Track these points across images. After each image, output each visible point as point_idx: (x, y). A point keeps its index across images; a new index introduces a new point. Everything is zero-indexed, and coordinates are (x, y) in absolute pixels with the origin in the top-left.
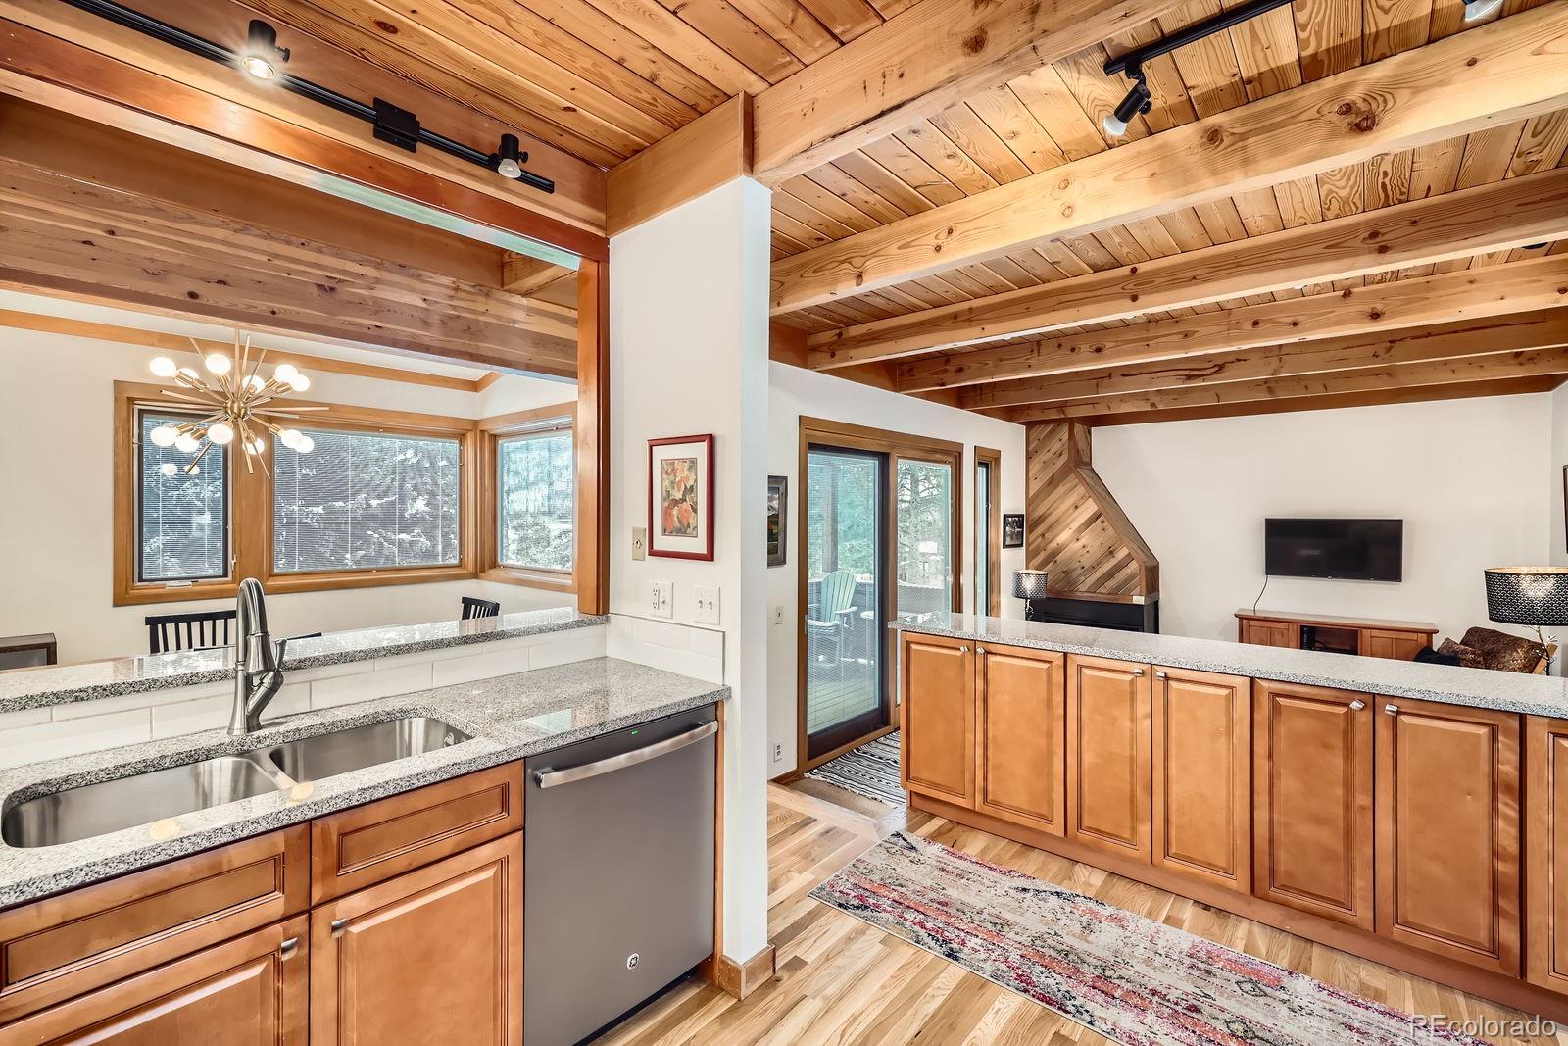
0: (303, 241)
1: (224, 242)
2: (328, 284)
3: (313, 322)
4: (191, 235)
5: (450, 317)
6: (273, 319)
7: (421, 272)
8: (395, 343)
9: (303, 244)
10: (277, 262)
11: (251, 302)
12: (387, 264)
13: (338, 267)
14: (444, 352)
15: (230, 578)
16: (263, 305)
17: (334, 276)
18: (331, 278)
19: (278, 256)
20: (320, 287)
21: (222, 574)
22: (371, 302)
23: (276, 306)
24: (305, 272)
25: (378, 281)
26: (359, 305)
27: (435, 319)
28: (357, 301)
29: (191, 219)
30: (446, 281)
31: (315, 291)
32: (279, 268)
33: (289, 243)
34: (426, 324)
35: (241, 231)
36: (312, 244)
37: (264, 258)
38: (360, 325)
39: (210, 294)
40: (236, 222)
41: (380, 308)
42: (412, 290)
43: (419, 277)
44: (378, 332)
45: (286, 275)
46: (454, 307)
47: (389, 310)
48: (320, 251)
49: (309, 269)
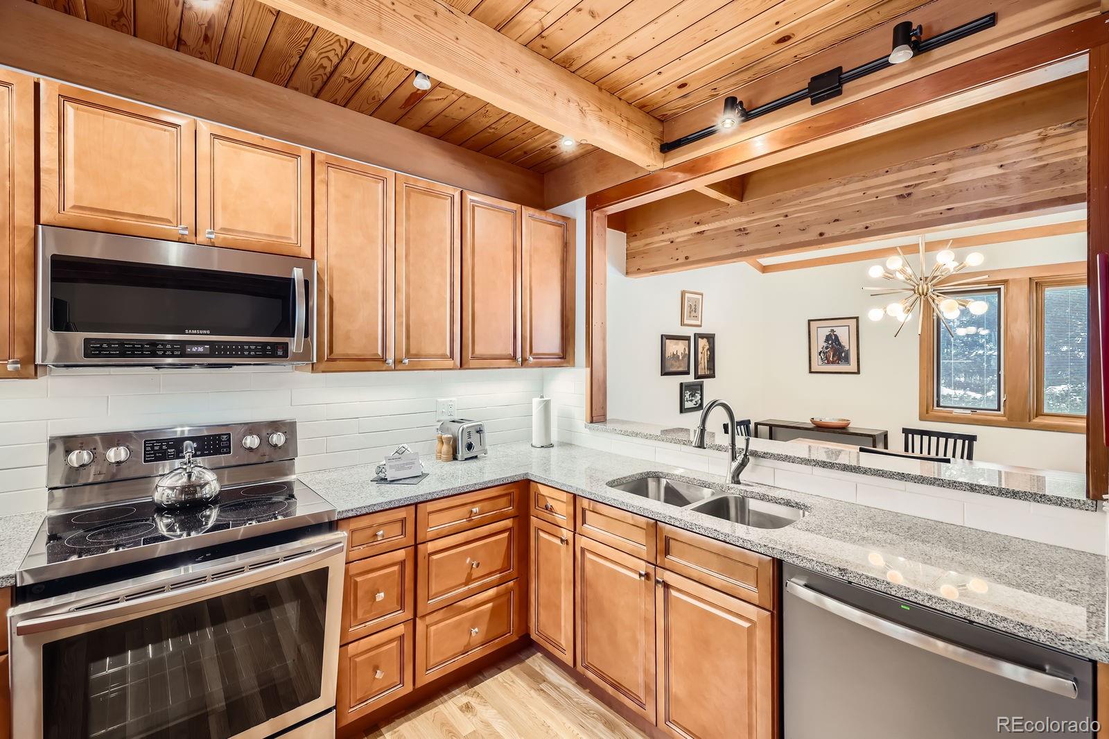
0: (887, 169)
1: (839, 195)
2: (904, 192)
3: (894, 224)
4: (821, 199)
5: (1034, 171)
6: (868, 232)
7: (996, 142)
8: (967, 217)
9: (887, 172)
10: (869, 192)
11: (852, 226)
12: (959, 152)
13: (913, 175)
14: (1025, 208)
15: (1002, 412)
16: (859, 226)
17: (910, 184)
18: (909, 186)
19: (870, 188)
20: (901, 196)
21: (996, 408)
22: (942, 191)
23: (867, 223)
24: (889, 190)
25: (950, 171)
26: (933, 197)
27: (1014, 180)
28: (931, 195)
29: (822, 190)
30: (1033, 135)
31: (895, 201)
32: (871, 196)
33: (876, 176)
34: (1002, 188)
35: (848, 183)
36: (895, 168)
37: (861, 194)
38: (933, 213)
39: (831, 231)
40: (844, 179)
41: (952, 193)
42: (985, 163)
43: (995, 148)
44: (950, 213)
45: (875, 199)
46: (1040, 158)
47: (961, 191)
48: (900, 170)
49: (891, 188)
